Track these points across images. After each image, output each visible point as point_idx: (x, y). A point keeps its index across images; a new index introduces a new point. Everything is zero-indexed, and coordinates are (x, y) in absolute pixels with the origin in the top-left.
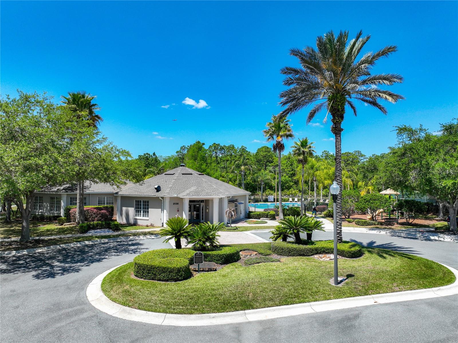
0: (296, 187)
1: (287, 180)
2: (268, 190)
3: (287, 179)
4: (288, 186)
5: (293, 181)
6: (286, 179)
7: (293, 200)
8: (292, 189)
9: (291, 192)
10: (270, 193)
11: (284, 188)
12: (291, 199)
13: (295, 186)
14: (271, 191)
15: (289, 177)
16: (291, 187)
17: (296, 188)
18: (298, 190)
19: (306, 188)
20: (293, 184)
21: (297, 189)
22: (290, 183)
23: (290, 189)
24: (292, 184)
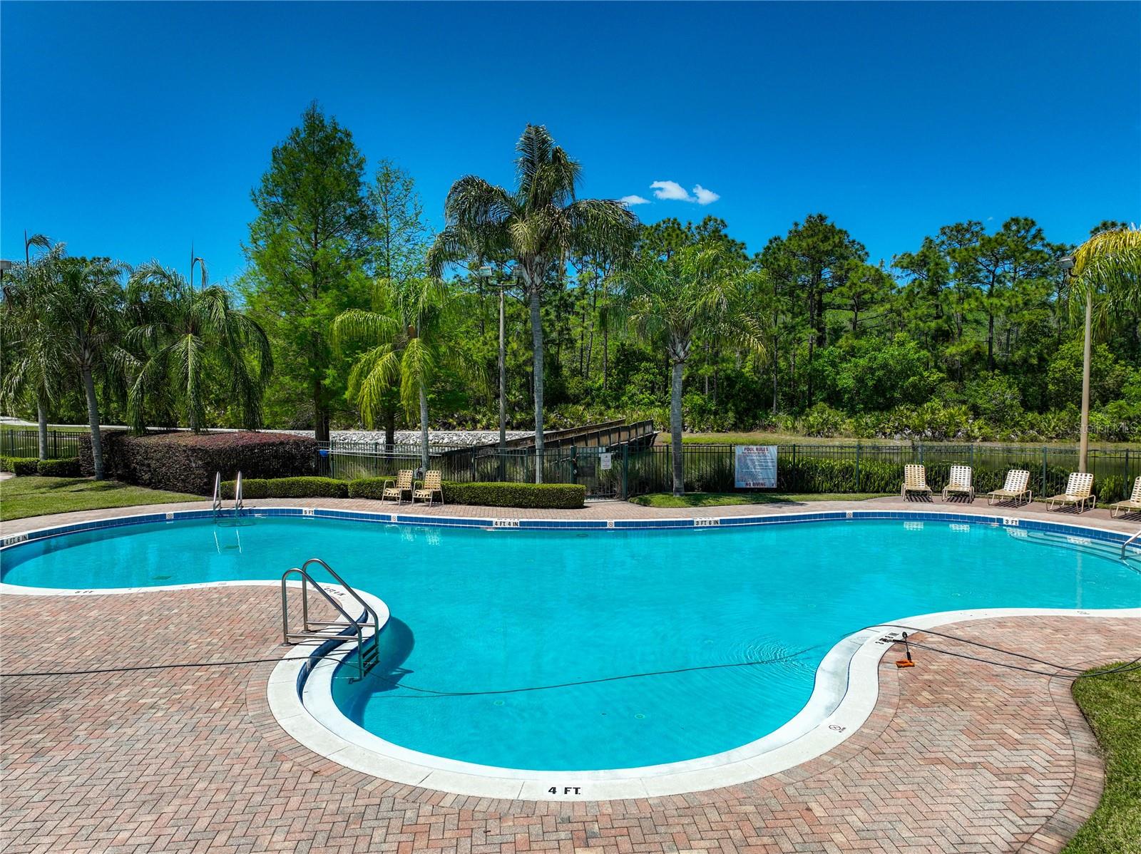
0: (956, 392)
1: (910, 362)
2: (821, 405)
3: (913, 356)
4: (914, 385)
5: (944, 367)
6: (905, 356)
7: (937, 479)
8: (936, 403)
9: (928, 417)
10: (825, 422)
11: (897, 395)
12: (915, 477)
13: (949, 389)
14: (832, 412)
15: (922, 346)
16: (932, 391)
17: (955, 396)
18: (964, 407)
19: (1008, 395)
20: (942, 380)
21: (964, 402)
22: (926, 374)
23: (926, 400)
24: (936, 376)
